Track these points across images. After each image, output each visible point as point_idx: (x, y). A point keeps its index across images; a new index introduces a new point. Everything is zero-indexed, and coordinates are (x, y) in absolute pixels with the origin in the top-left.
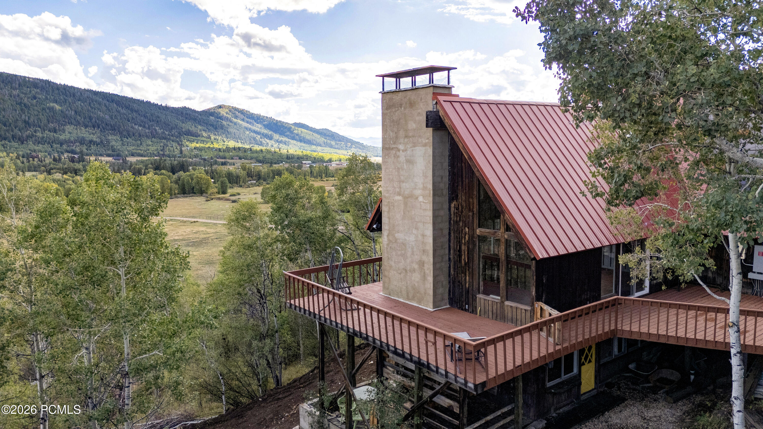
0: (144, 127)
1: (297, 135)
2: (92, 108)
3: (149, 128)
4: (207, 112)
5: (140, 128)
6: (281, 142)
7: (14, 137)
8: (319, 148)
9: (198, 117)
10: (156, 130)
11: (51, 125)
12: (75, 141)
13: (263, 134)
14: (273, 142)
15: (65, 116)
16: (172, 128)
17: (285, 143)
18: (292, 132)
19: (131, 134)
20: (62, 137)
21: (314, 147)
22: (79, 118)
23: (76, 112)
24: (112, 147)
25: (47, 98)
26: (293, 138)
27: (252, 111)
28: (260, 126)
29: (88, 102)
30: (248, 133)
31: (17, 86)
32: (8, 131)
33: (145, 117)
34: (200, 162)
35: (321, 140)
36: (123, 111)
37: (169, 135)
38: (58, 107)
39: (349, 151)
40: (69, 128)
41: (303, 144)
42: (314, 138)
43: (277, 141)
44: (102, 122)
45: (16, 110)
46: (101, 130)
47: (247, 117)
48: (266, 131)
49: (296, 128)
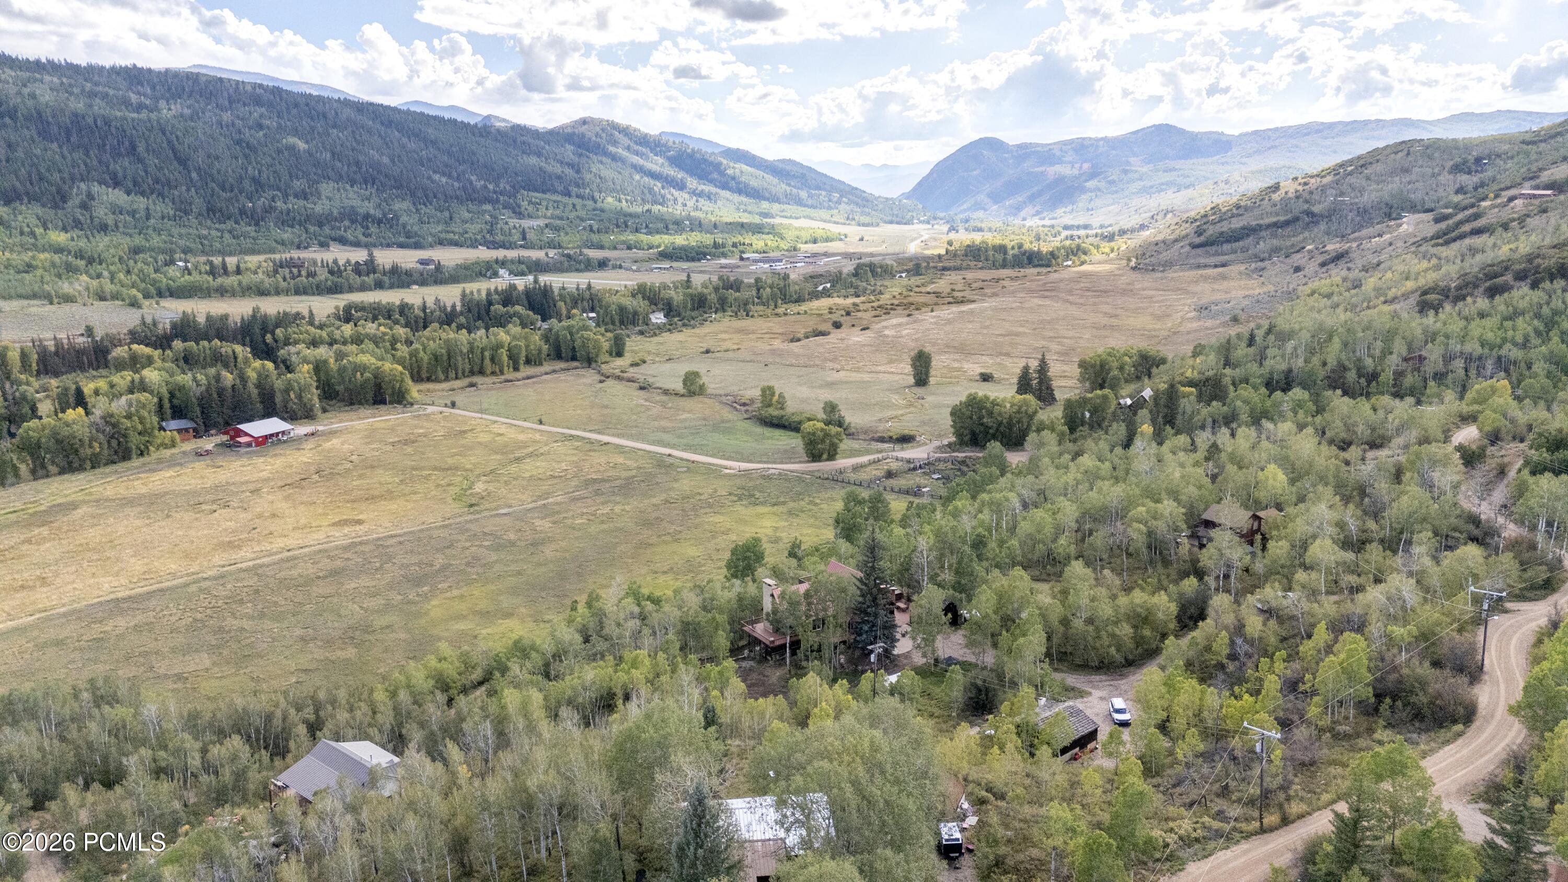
0: (450, 176)
1: (733, 178)
2: (358, 142)
3: (458, 179)
4: (558, 133)
5: (444, 180)
6: (700, 195)
7: (242, 212)
8: (776, 207)
9: (543, 148)
10: (471, 183)
11: (297, 184)
12: (342, 216)
13: (666, 178)
14: (687, 196)
15: (317, 164)
16: (499, 177)
17: (709, 197)
18: (722, 173)
19: (431, 195)
20: (318, 209)
21: (765, 205)
22: (339, 165)
23: (333, 154)
24: (404, 226)
25: (280, 127)
26: (725, 186)
27: (644, 130)
28: (660, 160)
29: (350, 129)
30: (637, 177)
31: (227, 103)
32: (229, 200)
33: (450, 154)
34: (561, 263)
35: (779, 187)
36: (412, 145)
37: (495, 192)
38: (302, 145)
39: (835, 212)
40: (327, 188)
41: (744, 199)
42: (765, 185)
43: (694, 193)
44: (379, 172)
45: (236, 158)
46: (378, 189)
47: (636, 143)
48: (671, 172)
49: (732, 164)
